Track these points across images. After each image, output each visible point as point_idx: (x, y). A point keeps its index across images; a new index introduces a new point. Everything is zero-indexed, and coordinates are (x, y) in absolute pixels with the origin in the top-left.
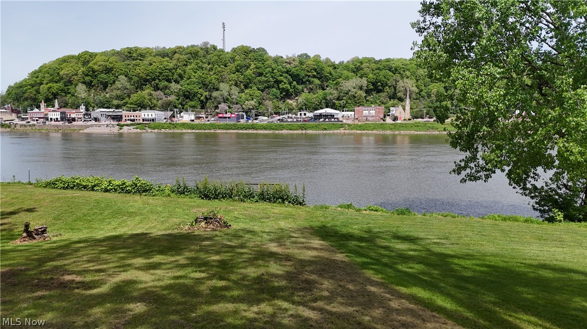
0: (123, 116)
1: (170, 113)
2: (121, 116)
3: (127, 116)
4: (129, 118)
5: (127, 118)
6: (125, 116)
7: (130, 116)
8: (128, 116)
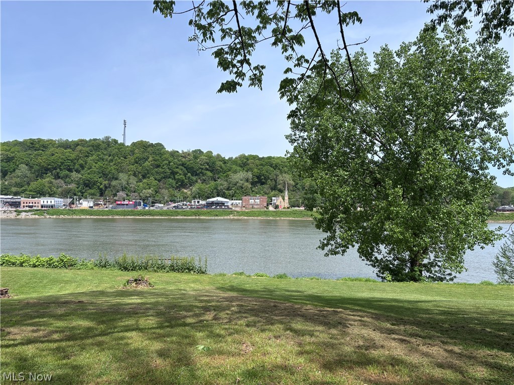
0: (22, 203)
1: (69, 200)
2: (20, 203)
3: (25, 203)
4: (27, 205)
5: (25, 205)
6: (24, 203)
7: (28, 203)
8: (27, 203)
